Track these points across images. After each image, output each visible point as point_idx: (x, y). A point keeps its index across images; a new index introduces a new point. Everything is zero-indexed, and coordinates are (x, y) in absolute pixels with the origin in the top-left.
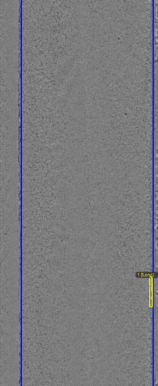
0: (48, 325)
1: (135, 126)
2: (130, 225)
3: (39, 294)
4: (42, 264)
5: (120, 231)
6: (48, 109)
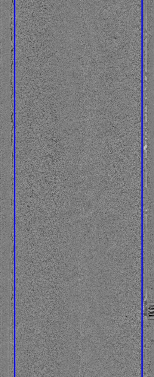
0: (39, 244)
1: (124, 50)
2: (119, 146)
3: (31, 213)
4: (34, 185)
5: (109, 152)
6: (40, 33)
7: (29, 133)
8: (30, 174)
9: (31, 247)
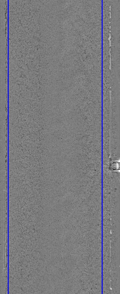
7: (19, 28)
8: (19, 59)
9: (21, 116)
